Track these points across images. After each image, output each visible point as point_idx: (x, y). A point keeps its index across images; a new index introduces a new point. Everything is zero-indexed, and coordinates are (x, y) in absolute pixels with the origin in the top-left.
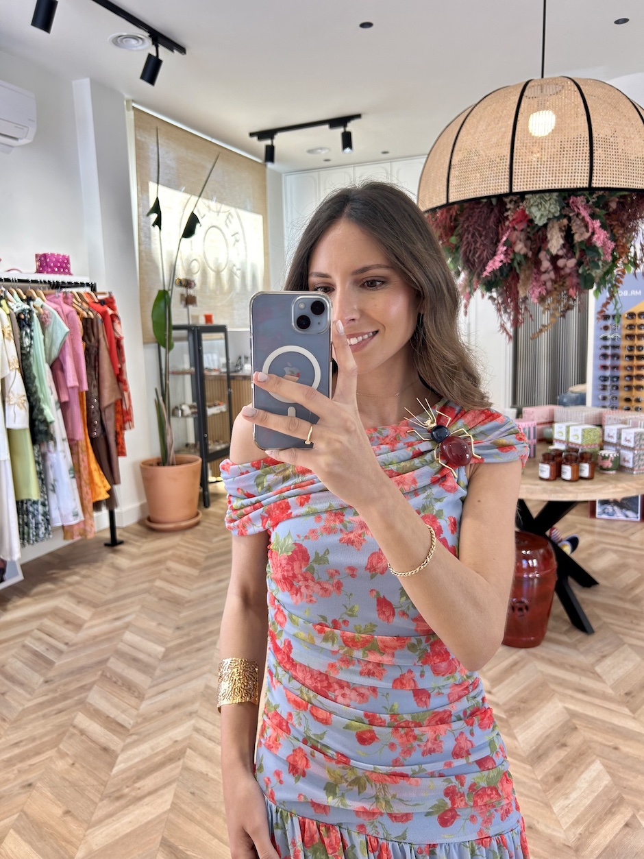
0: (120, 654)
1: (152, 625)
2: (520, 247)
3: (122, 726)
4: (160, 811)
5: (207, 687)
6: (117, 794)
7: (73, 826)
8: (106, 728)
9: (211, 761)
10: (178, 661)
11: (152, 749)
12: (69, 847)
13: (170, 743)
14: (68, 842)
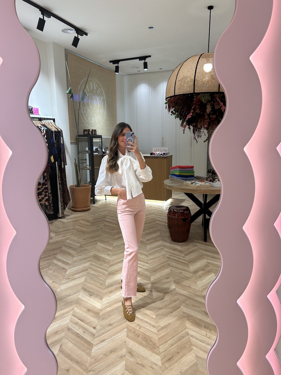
0: (66, 246)
1: (76, 238)
2: (198, 111)
3: (68, 263)
4: (81, 282)
5: (94, 254)
6: (68, 278)
7: (56, 285)
8: (63, 264)
9: (96, 271)
10: (85, 248)
11: (77, 268)
12: (55, 289)
13: (83, 267)
14: (54, 288)
